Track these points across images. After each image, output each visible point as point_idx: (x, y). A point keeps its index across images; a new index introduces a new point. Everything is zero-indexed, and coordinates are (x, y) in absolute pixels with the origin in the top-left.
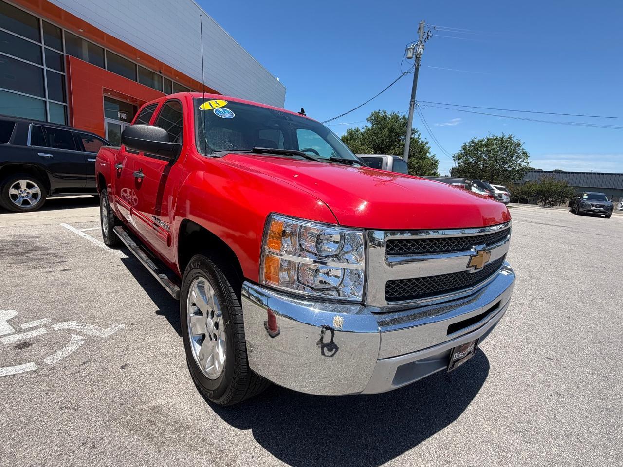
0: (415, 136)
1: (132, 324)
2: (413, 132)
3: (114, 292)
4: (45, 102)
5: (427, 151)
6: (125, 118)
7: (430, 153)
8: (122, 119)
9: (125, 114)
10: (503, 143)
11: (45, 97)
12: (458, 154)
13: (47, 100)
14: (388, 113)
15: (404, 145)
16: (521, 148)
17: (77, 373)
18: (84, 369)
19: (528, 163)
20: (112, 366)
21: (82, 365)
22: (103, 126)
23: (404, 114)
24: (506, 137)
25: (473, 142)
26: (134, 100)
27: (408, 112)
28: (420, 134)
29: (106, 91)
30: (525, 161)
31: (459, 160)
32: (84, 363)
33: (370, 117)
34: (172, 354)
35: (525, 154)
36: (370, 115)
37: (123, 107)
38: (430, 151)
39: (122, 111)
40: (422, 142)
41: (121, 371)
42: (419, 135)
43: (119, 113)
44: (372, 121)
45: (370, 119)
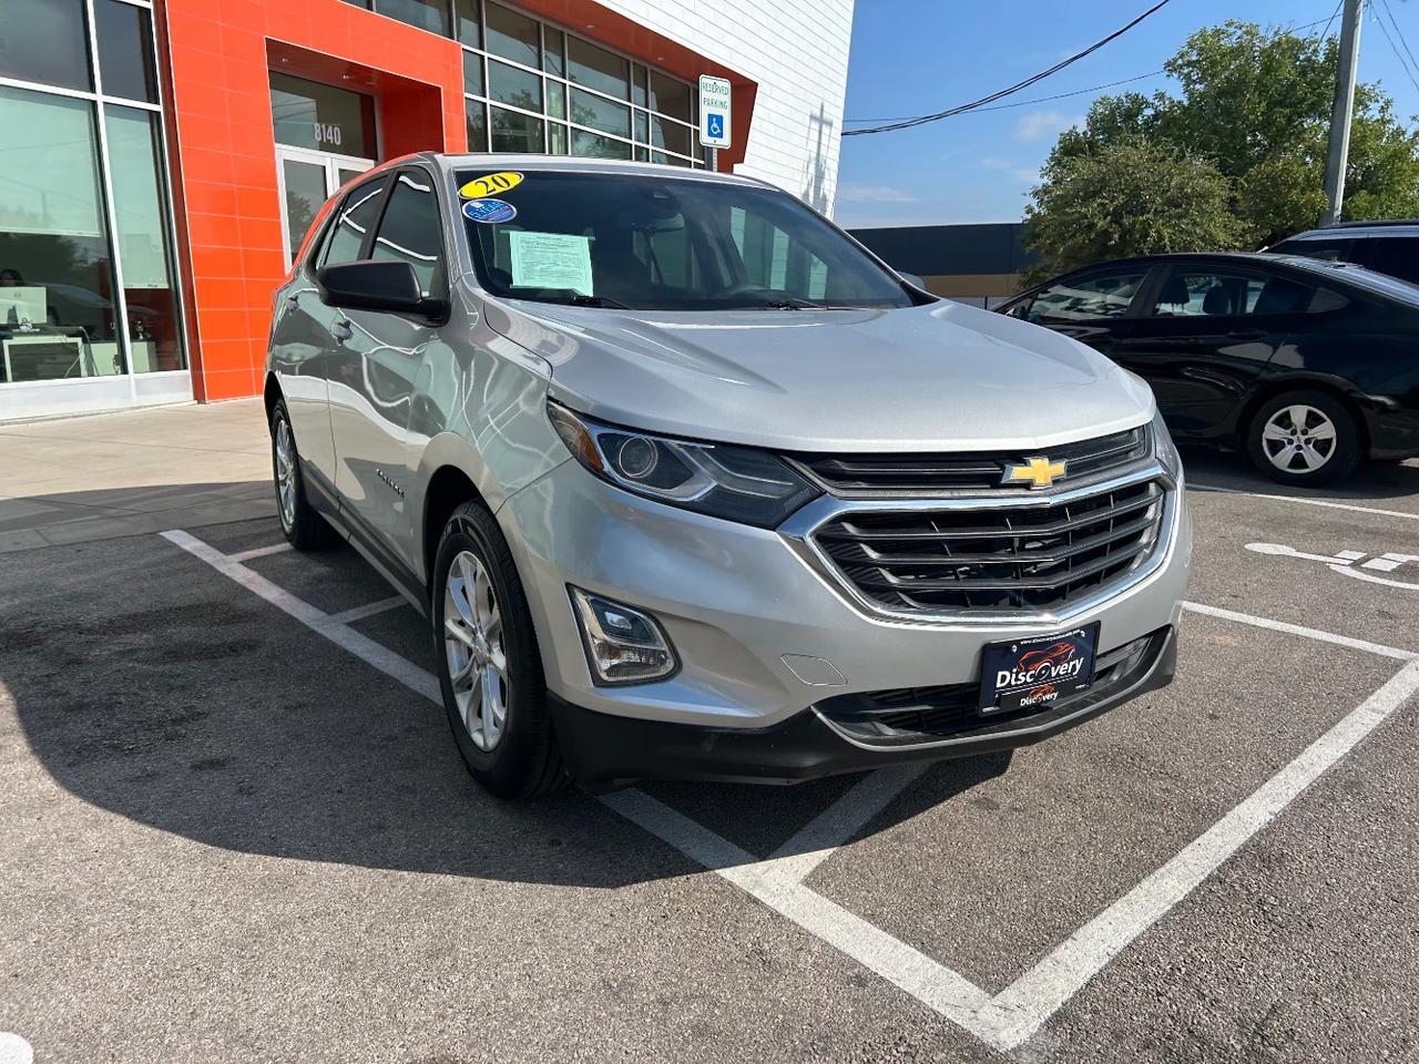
0: (1369, 114)
4: (94, 103)
8: (326, 147)
9: (335, 128)
11: (92, 89)
13: (100, 97)
15: (1328, 154)
22: (271, 173)
26: (361, 75)
27: (1339, 20)
28: (1388, 103)
29: (276, 49)
33: (1181, 55)
36: (1182, 45)
37: (328, 102)
40: (1399, 132)
42: (1384, 109)
43: (317, 125)
44: (1186, 71)
45: (1180, 62)
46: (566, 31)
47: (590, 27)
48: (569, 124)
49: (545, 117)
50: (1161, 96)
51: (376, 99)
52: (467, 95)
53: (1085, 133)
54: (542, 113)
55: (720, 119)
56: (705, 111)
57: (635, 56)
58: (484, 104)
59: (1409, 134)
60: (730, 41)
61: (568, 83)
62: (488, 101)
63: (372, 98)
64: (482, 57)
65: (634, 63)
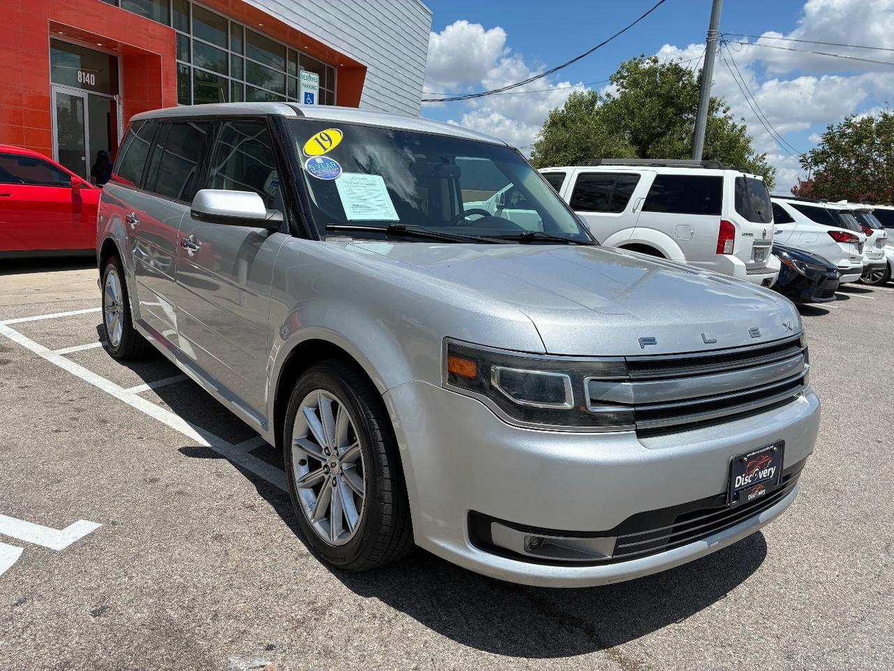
0: (719, 114)
1: (114, 523)
2: (713, 106)
3: (76, 454)
5: (746, 149)
6: (93, 84)
7: (751, 153)
8: (85, 86)
9: (92, 75)
12: (814, 152)
14: (661, 62)
15: (694, 135)
17: (7, 620)
18: (21, 614)
20: (76, 610)
21: (17, 605)
22: (48, 101)
25: (849, 125)
26: (110, 44)
27: (703, 59)
28: (729, 109)
29: (55, 27)
31: (816, 164)
32: (20, 602)
33: (619, 72)
34: (196, 587)
36: (620, 66)
37: (88, 59)
38: (752, 146)
39: (85, 68)
40: (734, 126)
41: (93, 619)
42: (724, 112)
43: (79, 72)
44: (622, 81)
45: (619, 76)
46: (245, 26)
47: (261, 25)
48: (245, 83)
49: (229, 78)
50: (608, 95)
51: (119, 58)
52: (177, 61)
53: (563, 111)
54: (227, 75)
55: (312, 96)
56: (303, 91)
57: (289, 44)
58: (189, 67)
59: (739, 127)
60: (351, 41)
61: (245, 58)
62: (192, 66)
63: (117, 58)
64: (189, 39)
65: (289, 49)
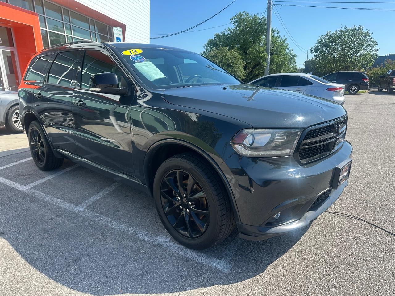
2: (273, 31)
6: (1, 42)
10: (354, 33)
12: (315, 47)
14: (250, 15)
16: (370, 37)
19: (377, 51)
23: (263, 14)
24: (357, 28)
26: (6, 22)
27: (267, 12)
28: (279, 32)
30: (373, 49)
31: (316, 52)
35: (374, 43)
38: (289, 46)
42: (278, 34)
46: (70, 10)
47: (77, 9)
48: (73, 36)
49: (66, 34)
51: (12, 29)
52: (41, 28)
54: (64, 33)
55: (120, 39)
56: (115, 37)
57: (90, 17)
58: (46, 31)
60: (117, 13)
61: (71, 24)
62: (48, 30)
63: (11, 29)
64: (44, 17)
65: (90, 19)
